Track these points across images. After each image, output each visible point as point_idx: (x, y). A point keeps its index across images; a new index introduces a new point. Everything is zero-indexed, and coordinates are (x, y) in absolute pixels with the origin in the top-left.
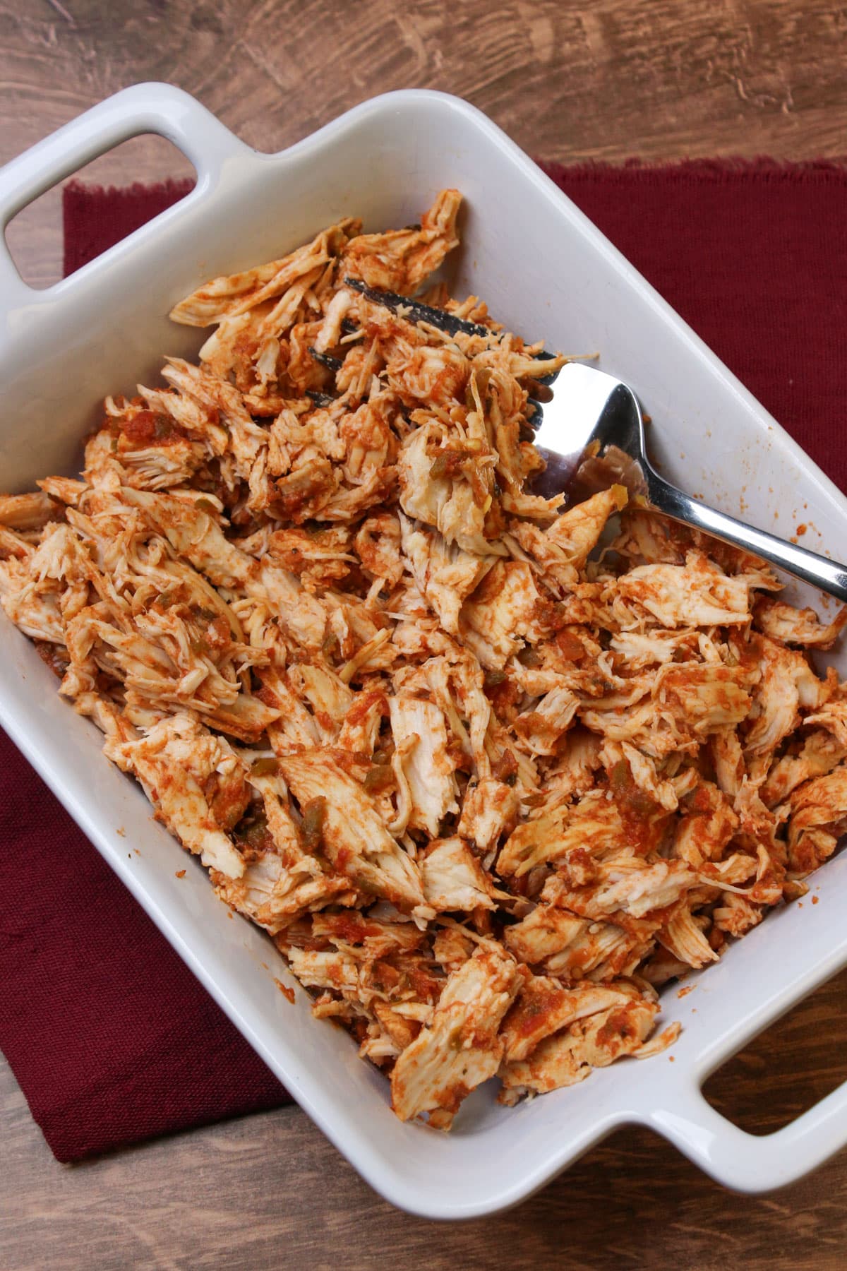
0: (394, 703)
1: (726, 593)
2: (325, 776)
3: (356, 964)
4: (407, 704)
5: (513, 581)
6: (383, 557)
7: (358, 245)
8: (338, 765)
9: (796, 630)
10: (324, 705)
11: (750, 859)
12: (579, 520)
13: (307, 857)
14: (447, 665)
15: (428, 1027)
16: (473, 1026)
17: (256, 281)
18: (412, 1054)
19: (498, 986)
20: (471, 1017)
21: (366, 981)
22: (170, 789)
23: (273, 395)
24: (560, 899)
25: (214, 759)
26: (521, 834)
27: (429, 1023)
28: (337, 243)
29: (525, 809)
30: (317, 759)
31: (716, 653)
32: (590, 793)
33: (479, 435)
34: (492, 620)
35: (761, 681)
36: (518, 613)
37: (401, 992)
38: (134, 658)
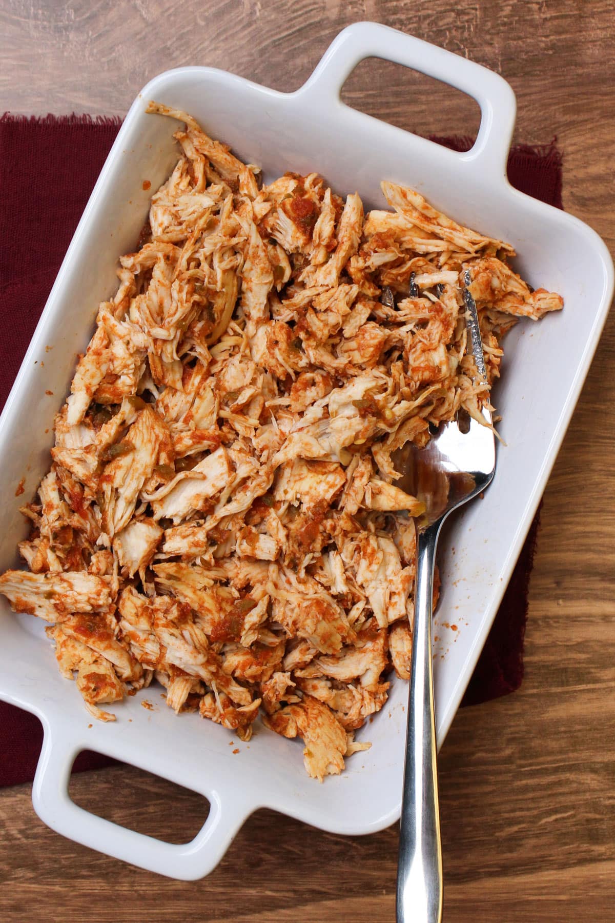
0: (221, 451)
1: (396, 603)
2: (150, 441)
3: (60, 516)
4: (223, 460)
5: (331, 478)
6: (303, 395)
7: (494, 265)
8: (160, 445)
9: (398, 653)
10: (197, 412)
11: (249, 699)
12: (389, 495)
13: (97, 458)
14: (255, 471)
15: (46, 577)
16: (63, 600)
17: (435, 219)
18: (24, 577)
19: (92, 601)
20: (67, 596)
21: (54, 527)
22: (95, 357)
23: (363, 273)
24: (157, 610)
25: (125, 371)
26: (181, 568)
27: (49, 576)
28: (488, 252)
29: (198, 561)
30: (158, 430)
31: (357, 616)
32: (234, 590)
33: (398, 413)
34: (301, 479)
35: (359, 648)
36: (313, 492)
37: (59, 550)
38: (157, 291)
